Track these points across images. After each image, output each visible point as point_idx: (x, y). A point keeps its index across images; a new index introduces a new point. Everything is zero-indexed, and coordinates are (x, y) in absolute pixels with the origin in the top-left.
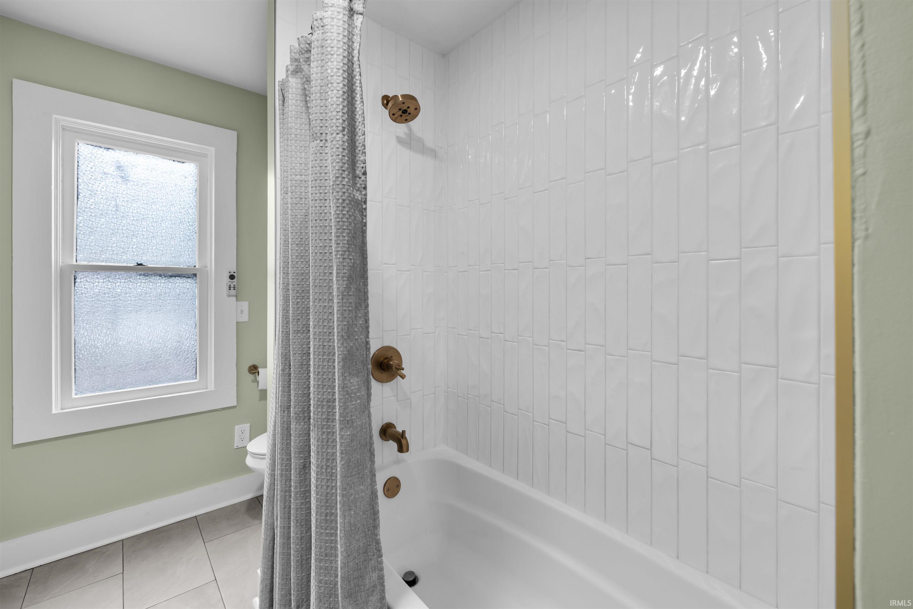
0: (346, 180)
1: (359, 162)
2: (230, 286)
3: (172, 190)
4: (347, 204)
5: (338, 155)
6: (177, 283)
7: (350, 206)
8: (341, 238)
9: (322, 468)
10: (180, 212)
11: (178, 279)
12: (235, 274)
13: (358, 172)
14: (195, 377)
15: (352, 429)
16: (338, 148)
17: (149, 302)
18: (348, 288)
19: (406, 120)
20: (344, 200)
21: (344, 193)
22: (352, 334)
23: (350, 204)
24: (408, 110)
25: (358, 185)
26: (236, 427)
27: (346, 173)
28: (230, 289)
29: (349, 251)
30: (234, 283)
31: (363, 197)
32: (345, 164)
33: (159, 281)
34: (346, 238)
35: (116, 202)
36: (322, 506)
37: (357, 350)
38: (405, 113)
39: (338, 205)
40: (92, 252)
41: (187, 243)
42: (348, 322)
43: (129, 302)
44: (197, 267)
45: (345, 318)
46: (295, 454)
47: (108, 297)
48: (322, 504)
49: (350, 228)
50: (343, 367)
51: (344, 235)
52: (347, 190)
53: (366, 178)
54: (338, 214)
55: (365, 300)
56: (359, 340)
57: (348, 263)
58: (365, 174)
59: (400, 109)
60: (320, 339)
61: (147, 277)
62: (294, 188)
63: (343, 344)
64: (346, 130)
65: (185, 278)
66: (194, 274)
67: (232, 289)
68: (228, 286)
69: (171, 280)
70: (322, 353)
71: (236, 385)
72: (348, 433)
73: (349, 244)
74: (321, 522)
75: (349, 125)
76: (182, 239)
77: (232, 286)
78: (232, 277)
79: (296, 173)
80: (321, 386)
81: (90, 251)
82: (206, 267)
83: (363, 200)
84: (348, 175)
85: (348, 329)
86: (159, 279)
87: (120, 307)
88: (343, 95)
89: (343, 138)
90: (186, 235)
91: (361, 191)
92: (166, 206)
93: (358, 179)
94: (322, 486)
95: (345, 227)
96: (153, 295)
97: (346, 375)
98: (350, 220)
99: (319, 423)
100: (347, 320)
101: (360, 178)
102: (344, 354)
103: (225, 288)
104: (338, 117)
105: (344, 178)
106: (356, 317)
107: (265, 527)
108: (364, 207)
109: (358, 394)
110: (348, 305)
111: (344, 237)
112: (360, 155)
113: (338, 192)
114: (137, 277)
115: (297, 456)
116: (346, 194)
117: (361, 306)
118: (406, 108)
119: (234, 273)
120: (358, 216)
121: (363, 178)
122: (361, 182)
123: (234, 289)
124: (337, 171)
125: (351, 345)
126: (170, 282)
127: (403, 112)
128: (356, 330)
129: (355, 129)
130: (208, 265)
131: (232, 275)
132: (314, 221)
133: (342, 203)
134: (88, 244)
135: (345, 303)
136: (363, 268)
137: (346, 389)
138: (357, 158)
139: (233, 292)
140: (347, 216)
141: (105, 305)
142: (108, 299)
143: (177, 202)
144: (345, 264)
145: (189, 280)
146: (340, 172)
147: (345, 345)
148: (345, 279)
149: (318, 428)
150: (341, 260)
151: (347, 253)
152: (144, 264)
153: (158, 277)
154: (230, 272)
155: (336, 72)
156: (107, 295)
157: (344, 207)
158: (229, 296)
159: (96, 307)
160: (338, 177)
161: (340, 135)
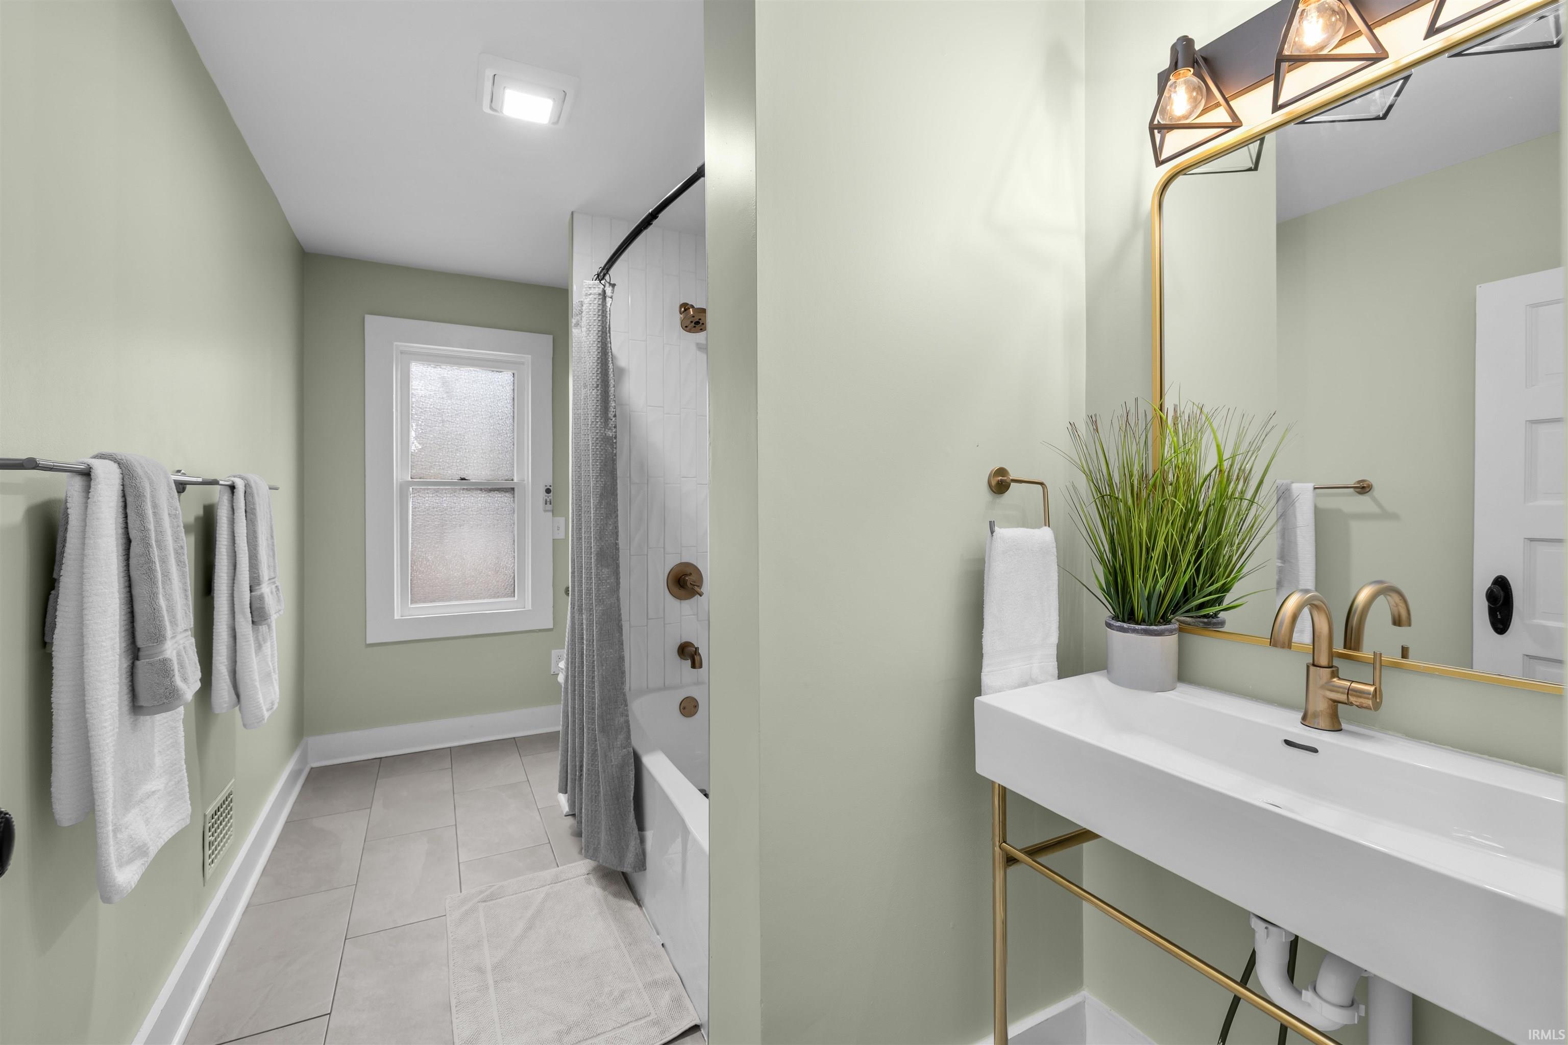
0: (599, 423)
1: (611, 408)
2: (546, 500)
3: (491, 401)
4: (600, 441)
5: (594, 406)
6: (496, 497)
7: (602, 442)
8: (595, 466)
9: (590, 642)
10: (498, 423)
11: (496, 493)
12: (551, 488)
13: (610, 415)
14: (513, 595)
15: (602, 606)
16: (593, 400)
17: (471, 516)
18: (600, 503)
19: (701, 329)
20: (597, 438)
21: (597, 433)
22: (603, 537)
23: (602, 441)
24: (700, 321)
25: (610, 425)
26: (553, 651)
27: (599, 418)
28: (546, 504)
29: (601, 476)
30: (550, 498)
31: (614, 434)
32: (598, 411)
33: (480, 495)
34: (599, 466)
35: (442, 418)
36: (590, 671)
37: (608, 548)
38: (697, 324)
39: (593, 442)
40: (422, 468)
41: (505, 455)
42: (600, 527)
43: (453, 516)
44: (515, 480)
45: (598, 524)
46: (578, 640)
47: (437, 511)
48: (590, 669)
49: (602, 459)
50: (597, 559)
51: (598, 464)
52: (600, 430)
53: (616, 419)
54: (593, 449)
55: (615, 512)
56: (609, 541)
57: (600, 485)
58: (615, 416)
59: (692, 322)
60: (588, 542)
61: (469, 492)
62: (576, 420)
63: (596, 543)
64: (600, 386)
65: (503, 492)
66: (512, 488)
67: (548, 503)
68: (545, 501)
69: (491, 494)
70: (589, 553)
71: (552, 605)
72: (601, 609)
73: (601, 471)
74: (589, 683)
75: (602, 381)
76: (500, 452)
77: (548, 500)
78: (548, 491)
79: (578, 408)
80: (589, 579)
81: (421, 467)
82: (524, 481)
83: (614, 436)
84: (600, 420)
85: (600, 532)
86: (480, 493)
87: (447, 521)
88: (597, 360)
89: (597, 393)
90: (504, 447)
91: (612, 430)
92: (485, 418)
93: (610, 421)
94: (590, 655)
95: (598, 458)
96: (474, 510)
97: (599, 566)
98: (602, 453)
99: (588, 607)
100: (599, 526)
101: (611, 420)
102: (597, 551)
103: (542, 502)
104: (593, 377)
105: (597, 422)
106: (606, 524)
107: (563, 715)
108: (615, 441)
109: (608, 581)
110: (599, 515)
111: (597, 465)
112: (612, 402)
113: (593, 433)
114: (460, 491)
115: (579, 641)
116: (599, 434)
117: (611, 516)
118: (697, 320)
119: (550, 486)
120: (610, 449)
121: (614, 419)
122: (612, 423)
123: (550, 504)
124: (593, 418)
125: (603, 544)
126: (490, 497)
127: (695, 324)
128: (606, 533)
129: (609, 383)
130: (526, 478)
131: (548, 489)
132: (584, 451)
133: (596, 441)
134: (419, 460)
135: (598, 513)
136: (614, 488)
137: (599, 577)
138: (610, 404)
139: (549, 507)
140: (599, 450)
141: (433, 519)
142: (437, 513)
143: (496, 413)
144: (598, 485)
145: (507, 494)
146: (595, 417)
147: (598, 544)
148: (598, 496)
149: (587, 611)
150: (595, 482)
151: (599, 477)
152: (466, 478)
153: (479, 492)
154: (546, 486)
155: (592, 344)
156: (435, 509)
157: (597, 443)
158: (545, 511)
159: (427, 521)
160: (593, 422)
161: (595, 391)
